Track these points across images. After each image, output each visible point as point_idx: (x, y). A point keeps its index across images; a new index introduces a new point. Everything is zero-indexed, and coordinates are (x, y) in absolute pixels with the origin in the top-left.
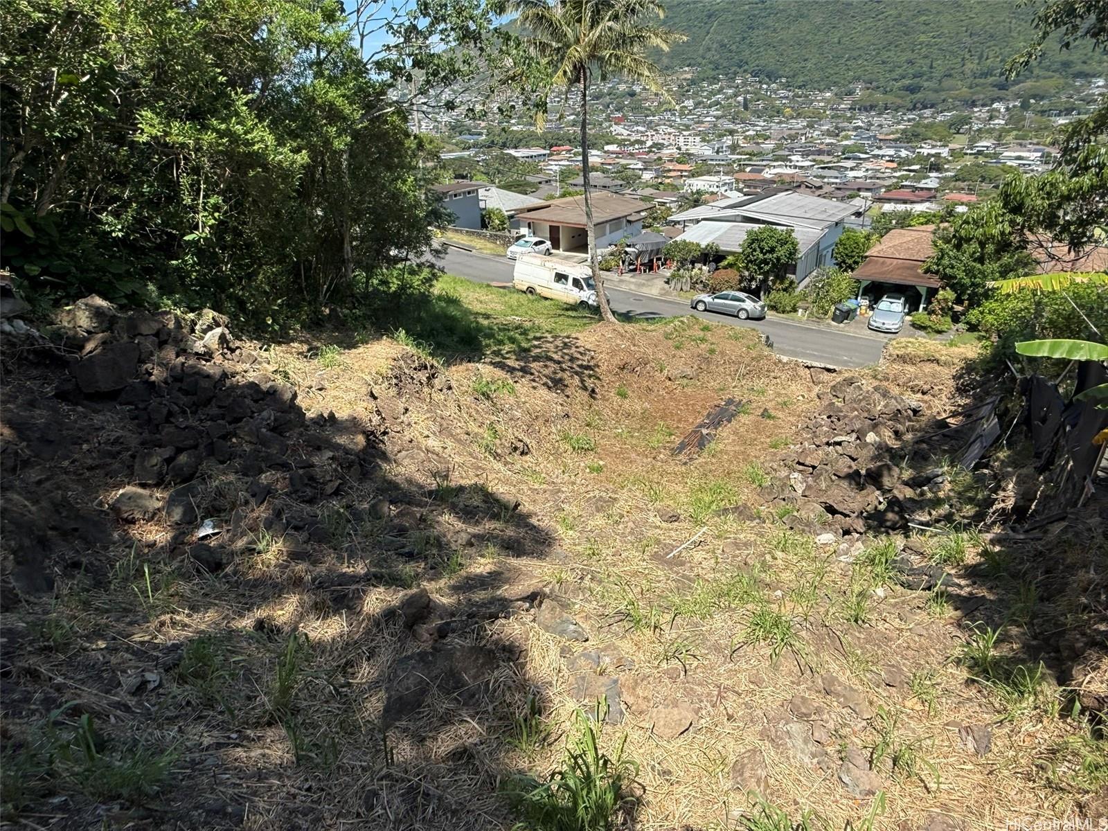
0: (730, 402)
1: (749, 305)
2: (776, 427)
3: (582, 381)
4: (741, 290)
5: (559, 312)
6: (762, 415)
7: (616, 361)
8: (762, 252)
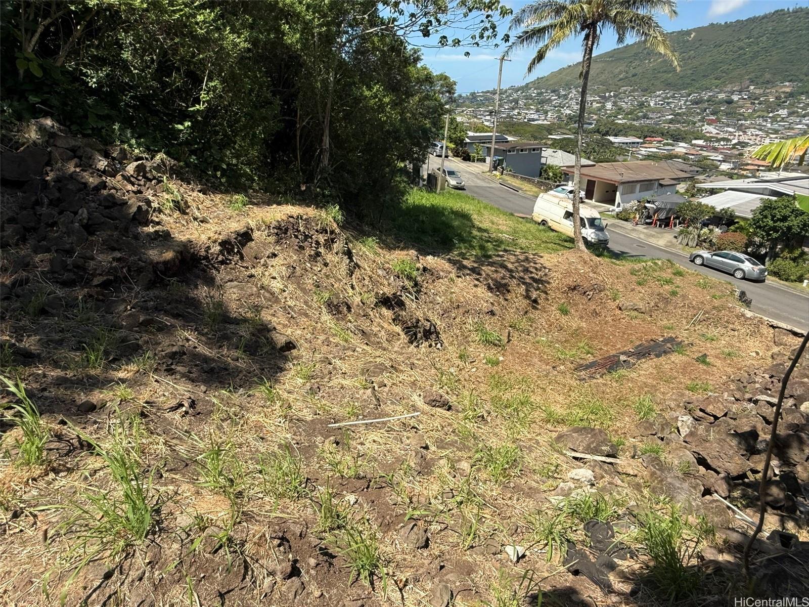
0: (671, 340)
1: (747, 266)
2: (706, 372)
3: (527, 291)
4: (746, 253)
5: (557, 242)
6: (698, 360)
7: (570, 281)
8: (772, 220)
